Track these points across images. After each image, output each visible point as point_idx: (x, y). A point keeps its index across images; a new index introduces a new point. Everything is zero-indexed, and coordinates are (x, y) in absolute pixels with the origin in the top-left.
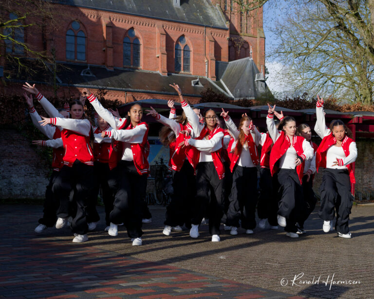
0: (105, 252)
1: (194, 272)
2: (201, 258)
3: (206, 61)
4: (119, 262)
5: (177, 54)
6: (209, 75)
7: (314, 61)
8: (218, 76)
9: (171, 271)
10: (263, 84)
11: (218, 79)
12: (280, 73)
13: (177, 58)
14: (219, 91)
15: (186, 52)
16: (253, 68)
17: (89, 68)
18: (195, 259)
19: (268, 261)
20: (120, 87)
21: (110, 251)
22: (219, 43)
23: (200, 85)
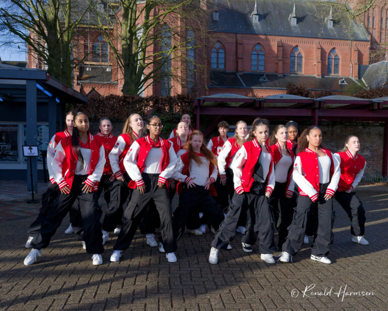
3: (351, 65)
5: (329, 62)
6: (353, 76)
8: (360, 76)
13: (329, 65)
15: (336, 60)
17: (265, 76)
22: (362, 51)
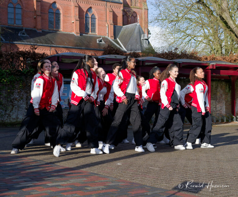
0: (36, 161)
1: (100, 174)
2: (105, 165)
3: (107, 25)
4: (47, 168)
5: (86, 20)
6: (109, 36)
7: (182, 25)
8: (115, 36)
9: (83, 174)
10: (147, 41)
11: (115, 38)
12: (159, 34)
13: (86, 23)
14: (116, 46)
15: (92, 19)
16: (140, 31)
17: (24, 31)
18: (100, 165)
19: (151, 166)
20: (47, 44)
21: (40, 161)
22: (116, 13)
23: (103, 42)
